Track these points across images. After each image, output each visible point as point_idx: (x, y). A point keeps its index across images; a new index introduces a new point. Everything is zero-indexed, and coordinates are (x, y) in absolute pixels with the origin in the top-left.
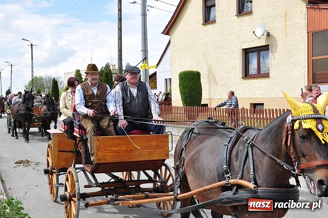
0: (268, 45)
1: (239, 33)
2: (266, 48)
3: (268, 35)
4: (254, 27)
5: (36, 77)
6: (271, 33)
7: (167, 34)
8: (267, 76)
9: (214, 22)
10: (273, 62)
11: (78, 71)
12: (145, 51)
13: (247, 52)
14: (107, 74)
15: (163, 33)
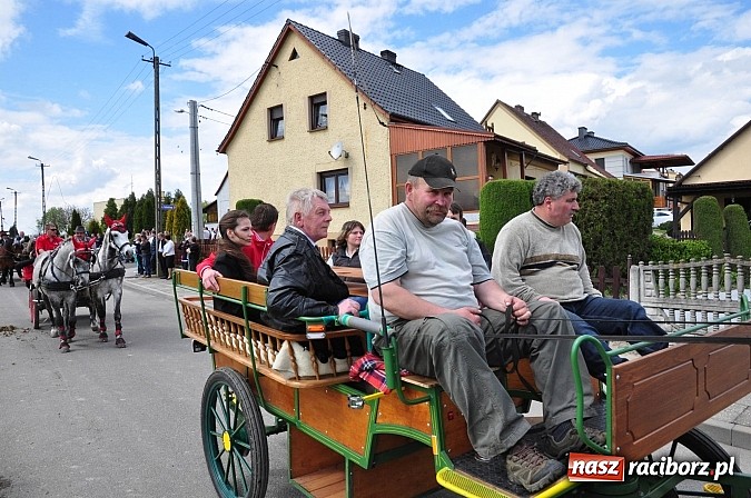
0: (347, 169)
1: (313, 153)
2: (344, 172)
3: (347, 156)
4: (329, 147)
5: (53, 209)
7: (224, 152)
8: (346, 205)
9: (282, 138)
10: (353, 188)
11: (112, 200)
12: (196, 174)
13: (322, 176)
14: (148, 204)
15: (218, 151)
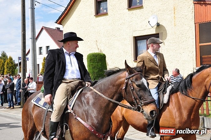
0: (158, 34)
1: (130, 23)
3: (158, 25)
4: (144, 19)
6: (160, 24)
7: (60, 23)
9: (106, 14)
12: (33, 38)
15: (56, 23)
